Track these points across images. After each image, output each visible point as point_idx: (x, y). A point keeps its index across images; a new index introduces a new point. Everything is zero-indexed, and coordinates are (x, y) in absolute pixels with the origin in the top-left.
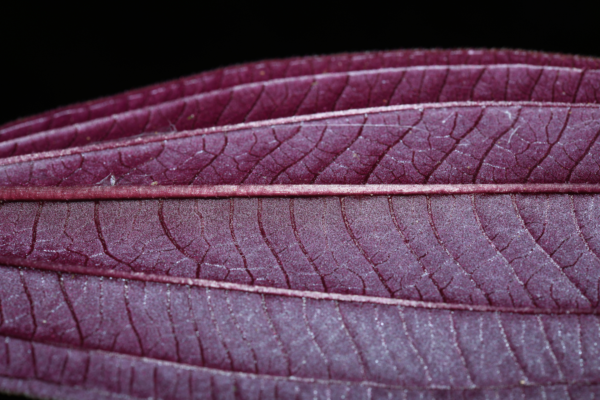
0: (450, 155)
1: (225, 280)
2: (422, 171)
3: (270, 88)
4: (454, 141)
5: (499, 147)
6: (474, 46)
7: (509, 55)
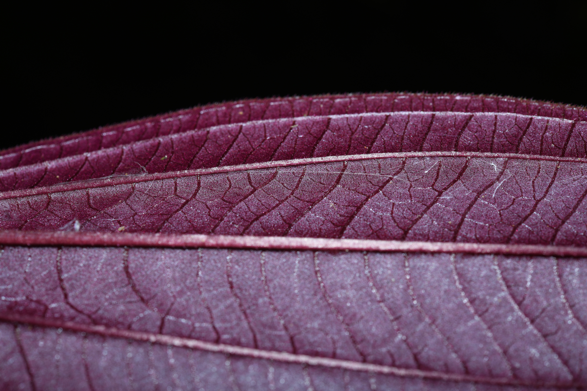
0: (431, 209)
1: (190, 337)
2: (401, 226)
3: (248, 129)
4: (437, 193)
5: (482, 201)
6: (461, 92)
7: (497, 101)
